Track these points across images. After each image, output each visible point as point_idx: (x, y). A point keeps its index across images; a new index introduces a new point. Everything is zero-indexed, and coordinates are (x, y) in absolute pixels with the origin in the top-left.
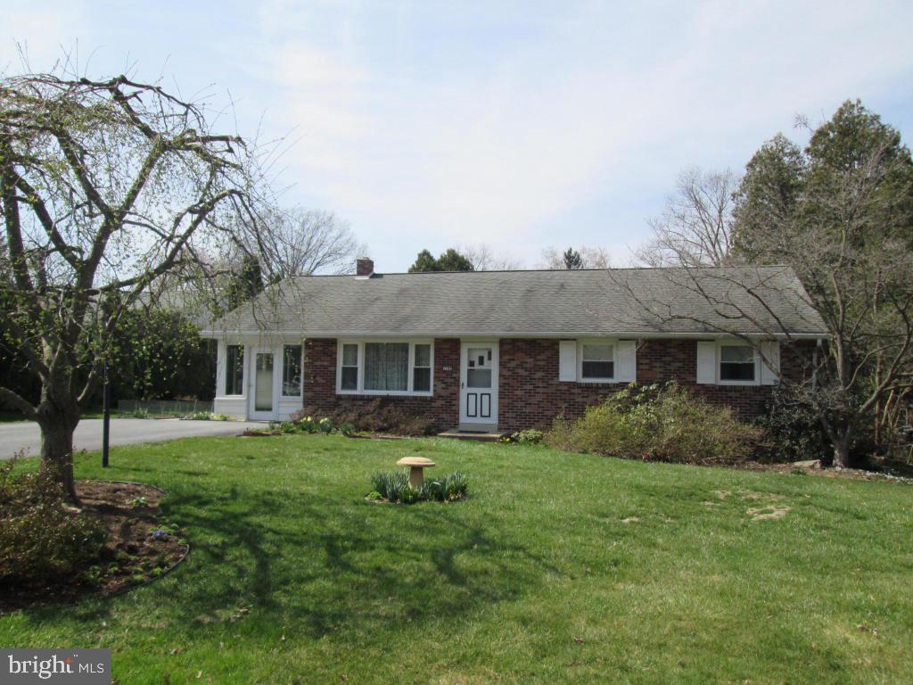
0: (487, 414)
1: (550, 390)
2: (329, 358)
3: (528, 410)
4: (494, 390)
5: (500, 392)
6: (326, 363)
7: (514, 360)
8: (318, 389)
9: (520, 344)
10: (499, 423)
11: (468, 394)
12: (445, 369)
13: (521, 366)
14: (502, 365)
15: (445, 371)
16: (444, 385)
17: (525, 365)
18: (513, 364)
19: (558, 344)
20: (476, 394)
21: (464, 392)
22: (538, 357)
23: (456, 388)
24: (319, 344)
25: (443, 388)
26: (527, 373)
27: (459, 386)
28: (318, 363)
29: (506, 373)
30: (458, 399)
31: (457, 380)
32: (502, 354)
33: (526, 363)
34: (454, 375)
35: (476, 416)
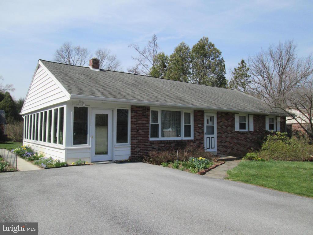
0: (213, 147)
1: (232, 135)
2: (146, 119)
3: (226, 144)
4: (215, 135)
5: (217, 136)
6: (144, 122)
7: (221, 121)
8: (140, 138)
9: (223, 114)
10: (217, 151)
11: (207, 138)
12: (199, 125)
13: (224, 124)
14: (218, 123)
15: (199, 127)
16: (198, 134)
17: (225, 124)
18: (221, 124)
19: (234, 115)
20: (209, 138)
21: (206, 136)
22: (229, 121)
23: (202, 135)
24: (141, 109)
25: (198, 135)
26: (225, 128)
27: (204, 134)
28: (140, 122)
29: (219, 128)
30: (203, 141)
31: (203, 131)
32: (218, 119)
33: (225, 123)
34: (202, 129)
35: (210, 148)
